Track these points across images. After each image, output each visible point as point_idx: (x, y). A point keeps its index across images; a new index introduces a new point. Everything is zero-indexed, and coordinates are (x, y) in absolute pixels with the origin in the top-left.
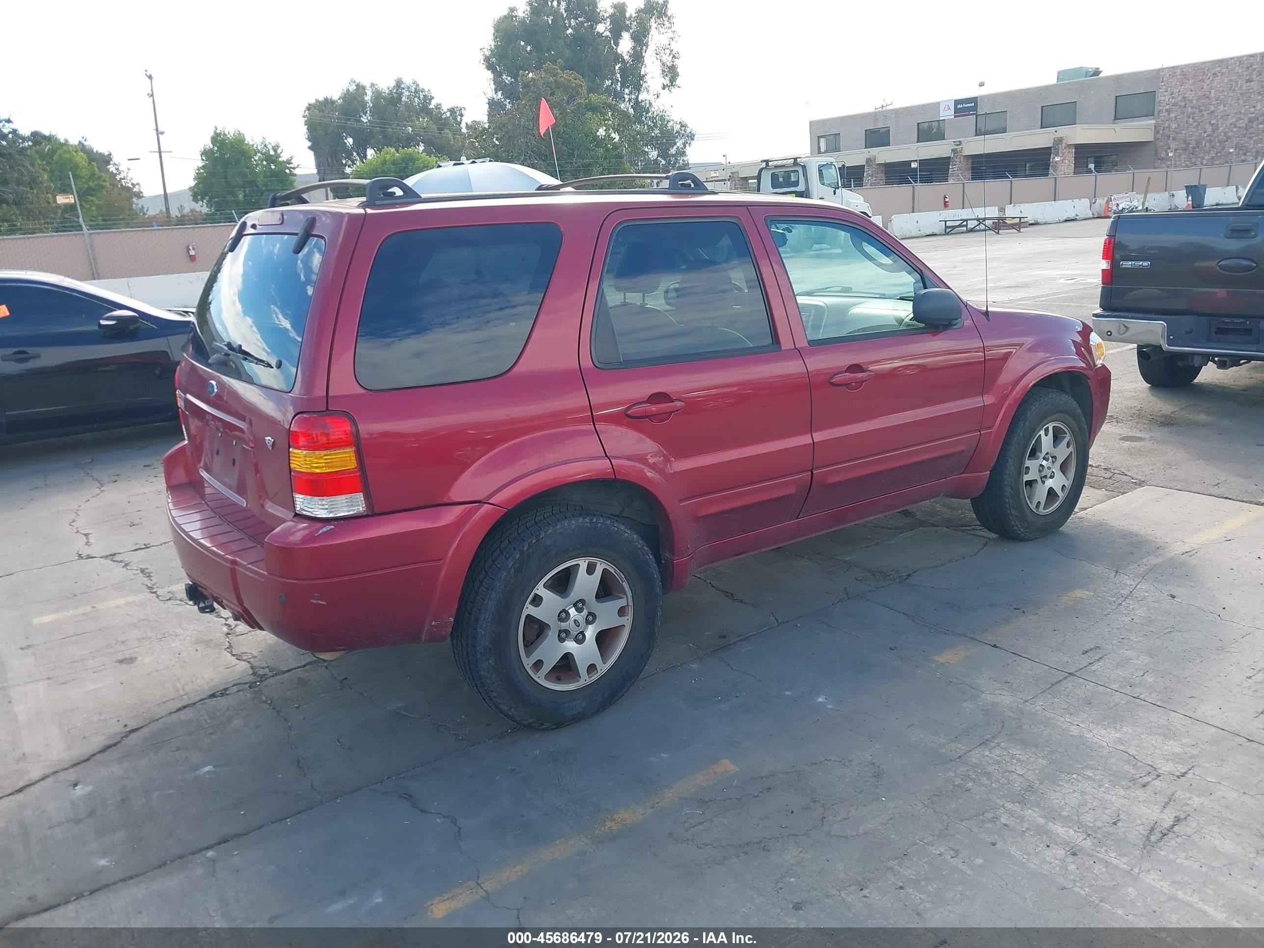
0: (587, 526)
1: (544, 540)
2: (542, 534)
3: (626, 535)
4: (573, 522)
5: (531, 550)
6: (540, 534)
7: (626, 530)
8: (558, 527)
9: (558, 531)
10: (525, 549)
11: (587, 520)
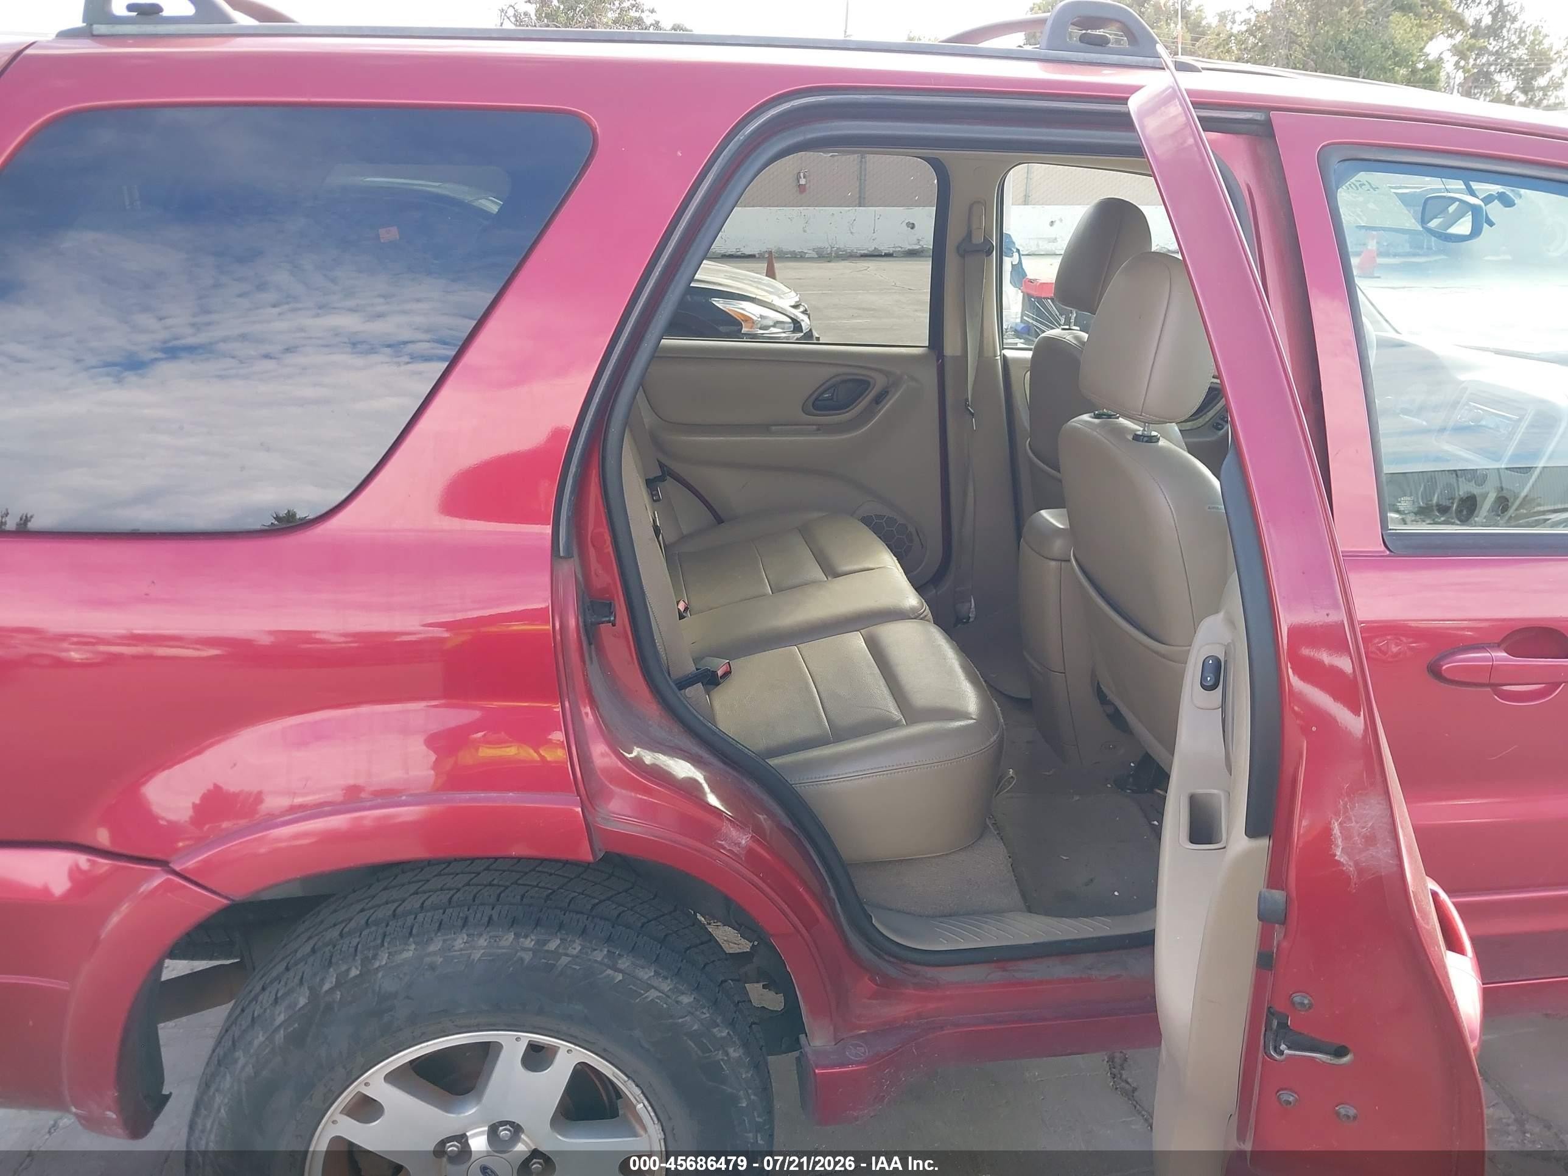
0: (522, 960)
1: (380, 975)
2: (383, 958)
3: (653, 994)
4: (482, 942)
5: (338, 995)
6: (375, 957)
7: (655, 982)
8: (432, 948)
9: (428, 960)
10: (327, 986)
11: (529, 943)
